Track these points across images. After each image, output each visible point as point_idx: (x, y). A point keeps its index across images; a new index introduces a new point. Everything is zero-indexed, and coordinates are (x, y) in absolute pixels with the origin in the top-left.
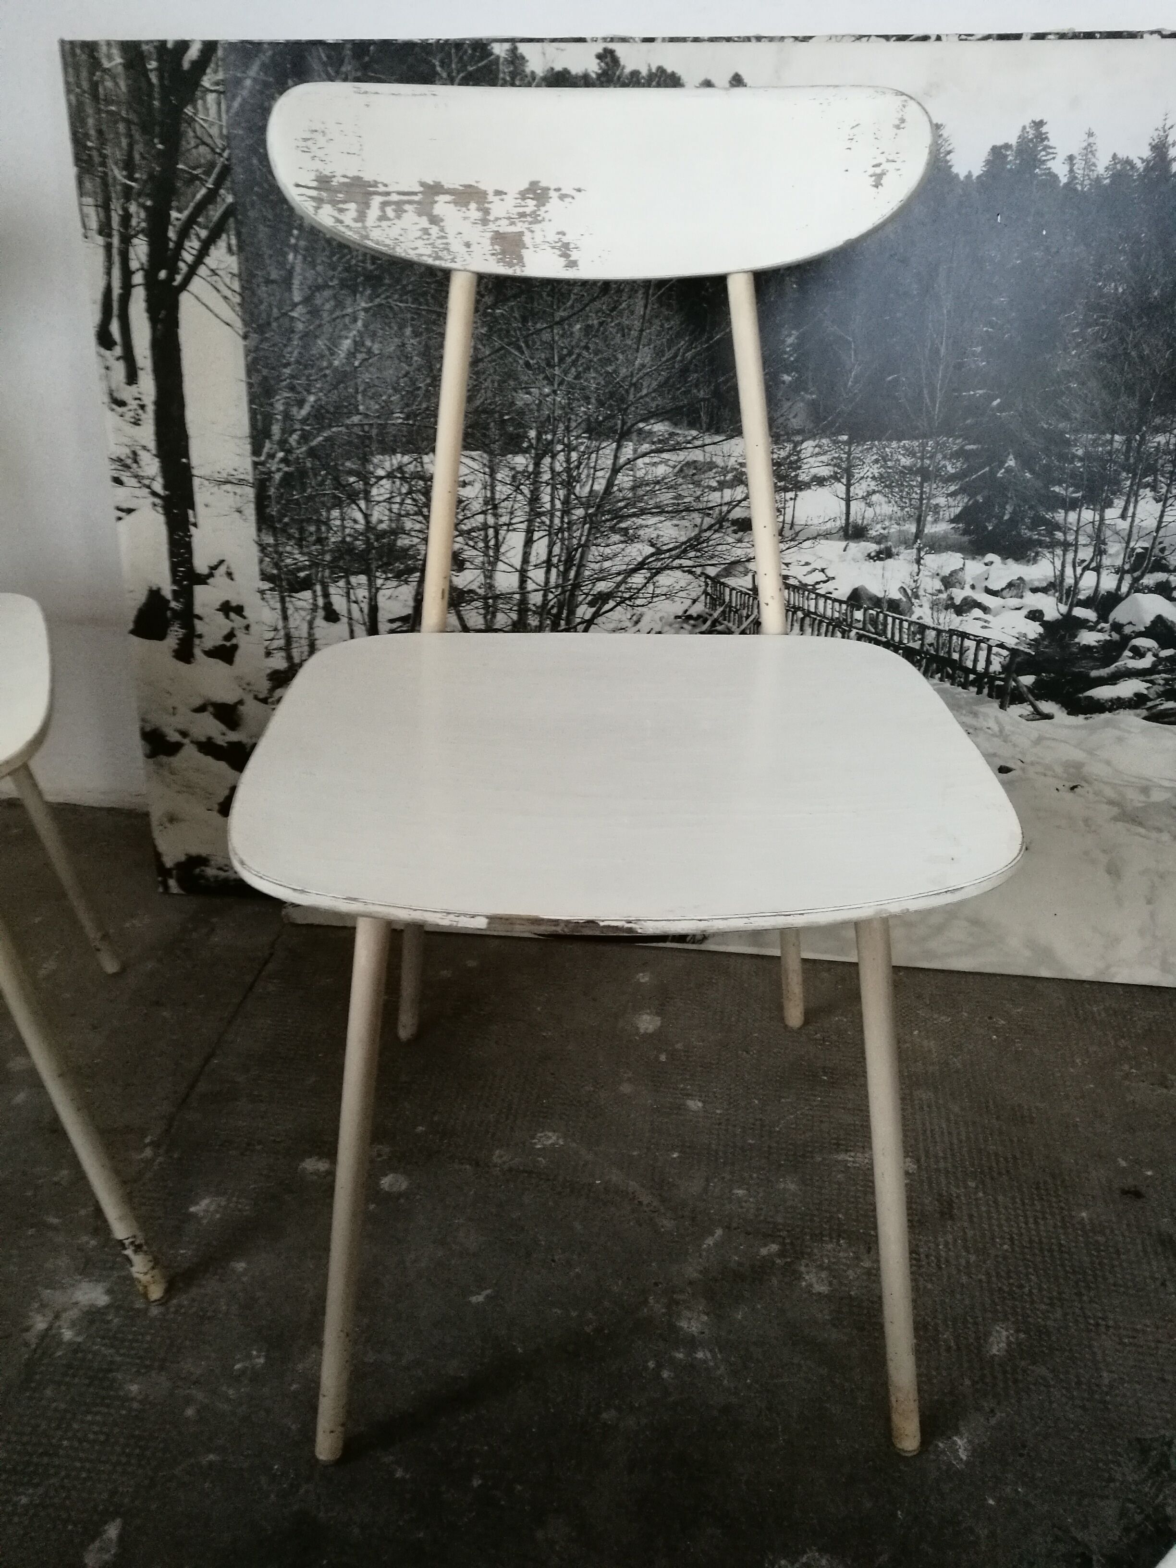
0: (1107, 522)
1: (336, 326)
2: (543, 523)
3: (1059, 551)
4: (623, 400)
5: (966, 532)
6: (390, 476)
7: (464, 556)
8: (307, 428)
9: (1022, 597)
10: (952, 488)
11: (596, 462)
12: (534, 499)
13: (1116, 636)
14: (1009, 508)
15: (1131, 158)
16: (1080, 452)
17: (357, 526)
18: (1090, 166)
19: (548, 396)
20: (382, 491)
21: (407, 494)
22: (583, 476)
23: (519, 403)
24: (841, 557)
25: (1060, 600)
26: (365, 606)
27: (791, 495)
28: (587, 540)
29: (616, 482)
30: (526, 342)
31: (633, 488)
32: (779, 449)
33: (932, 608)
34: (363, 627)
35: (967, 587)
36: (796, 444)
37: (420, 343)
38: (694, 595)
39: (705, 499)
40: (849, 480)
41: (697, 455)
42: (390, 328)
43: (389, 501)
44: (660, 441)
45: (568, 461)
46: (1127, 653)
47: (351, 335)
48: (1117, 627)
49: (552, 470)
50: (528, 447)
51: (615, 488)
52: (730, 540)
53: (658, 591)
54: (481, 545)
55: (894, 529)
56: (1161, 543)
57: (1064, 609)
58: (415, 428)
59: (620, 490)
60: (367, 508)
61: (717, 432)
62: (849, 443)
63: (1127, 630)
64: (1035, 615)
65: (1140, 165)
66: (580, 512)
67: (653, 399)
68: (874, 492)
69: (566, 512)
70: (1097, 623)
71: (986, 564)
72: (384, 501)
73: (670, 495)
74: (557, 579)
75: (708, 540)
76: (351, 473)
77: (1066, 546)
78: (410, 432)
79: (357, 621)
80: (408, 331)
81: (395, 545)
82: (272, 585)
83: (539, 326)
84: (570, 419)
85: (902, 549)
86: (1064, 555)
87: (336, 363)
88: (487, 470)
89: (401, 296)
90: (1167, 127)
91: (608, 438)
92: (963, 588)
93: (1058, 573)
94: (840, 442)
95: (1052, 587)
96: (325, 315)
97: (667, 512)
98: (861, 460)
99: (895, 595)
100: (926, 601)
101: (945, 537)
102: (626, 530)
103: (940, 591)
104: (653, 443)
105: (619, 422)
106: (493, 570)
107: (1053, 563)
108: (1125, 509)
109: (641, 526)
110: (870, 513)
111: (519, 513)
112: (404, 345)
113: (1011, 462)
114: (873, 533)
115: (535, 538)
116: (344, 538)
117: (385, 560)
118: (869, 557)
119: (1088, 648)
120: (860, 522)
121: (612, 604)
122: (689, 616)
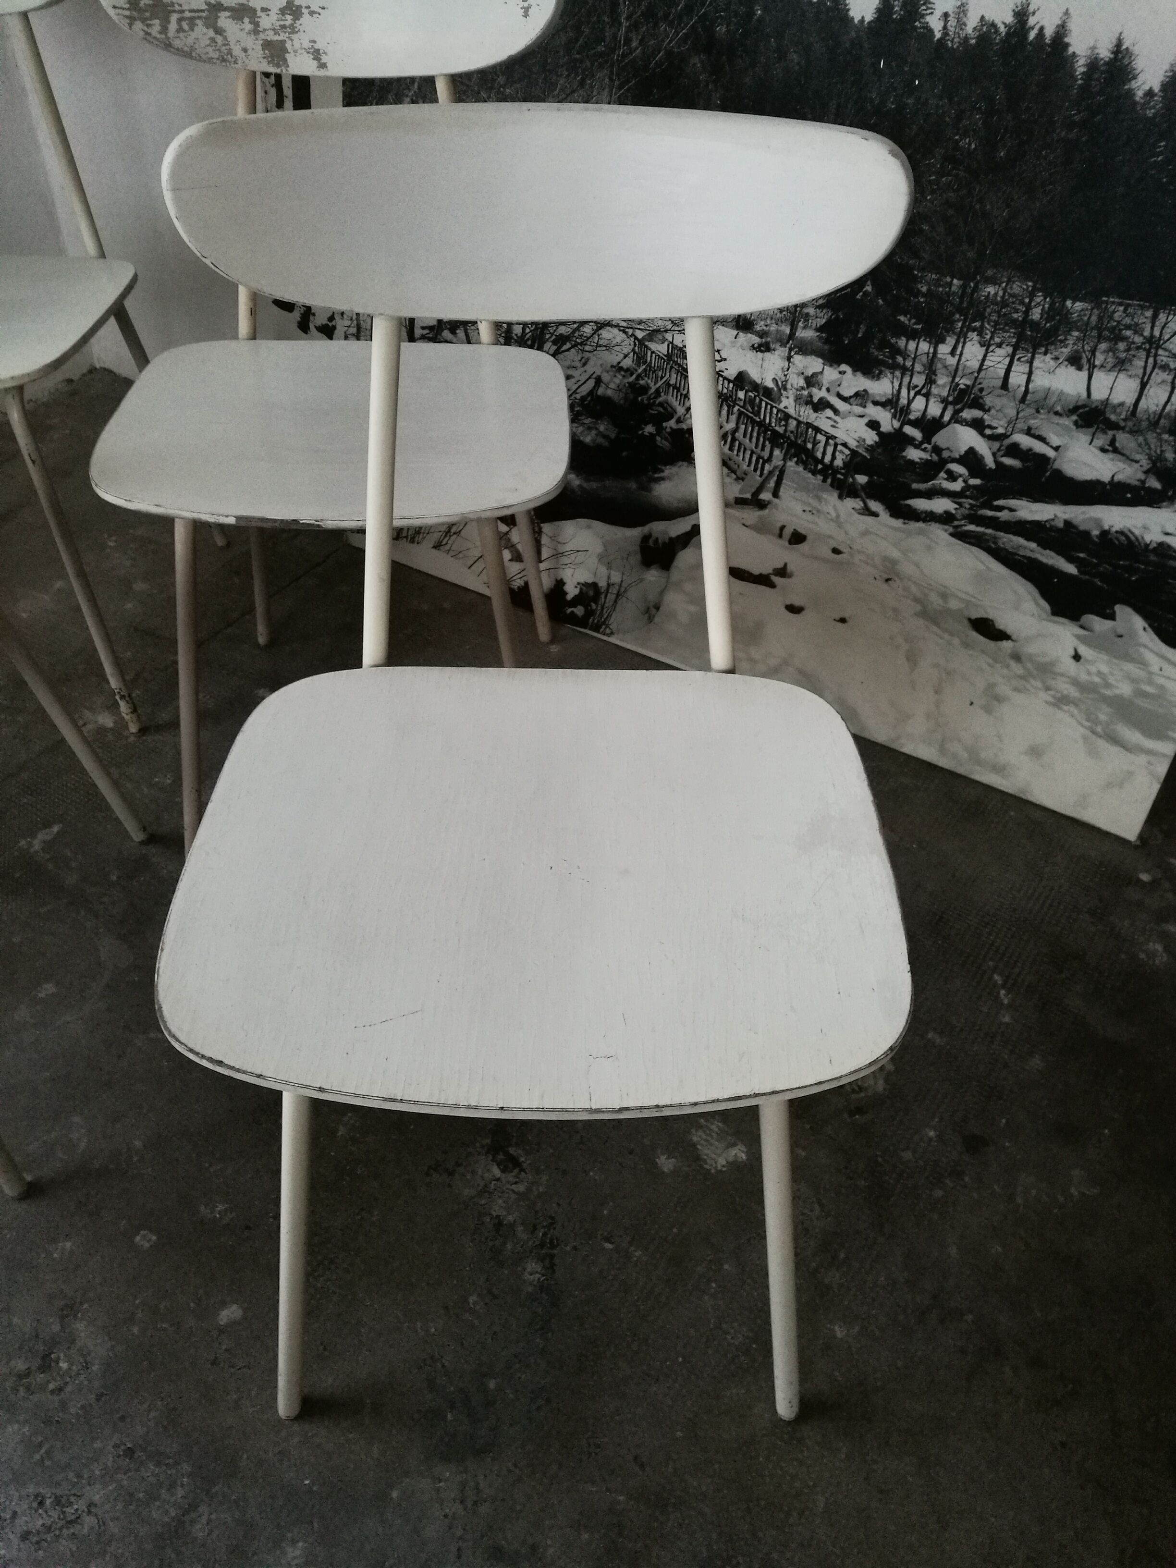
0: (939, 356)
3: (898, 373)
5: (827, 341)
9: (865, 407)
10: (820, 302)
13: (935, 458)
14: (863, 328)
15: (996, 21)
16: (924, 289)
18: (961, 25)
24: (732, 342)
25: (894, 416)
33: (795, 401)
35: (824, 389)
38: (625, 351)
46: (943, 475)
48: (937, 450)
53: (601, 342)
55: (773, 328)
56: (980, 384)
57: (896, 424)
63: (945, 454)
64: (873, 425)
65: (1003, 29)
70: (922, 443)
71: (840, 373)
77: (904, 370)
85: (778, 346)
86: (902, 378)
92: (820, 389)
93: (895, 392)
95: (890, 403)
99: (770, 384)
100: (791, 394)
101: (811, 342)
103: (803, 388)
107: (892, 383)
108: (954, 348)
113: (867, 288)
114: (757, 328)
118: (753, 347)
119: (912, 463)
120: (747, 317)
121: (568, 345)
122: (621, 369)
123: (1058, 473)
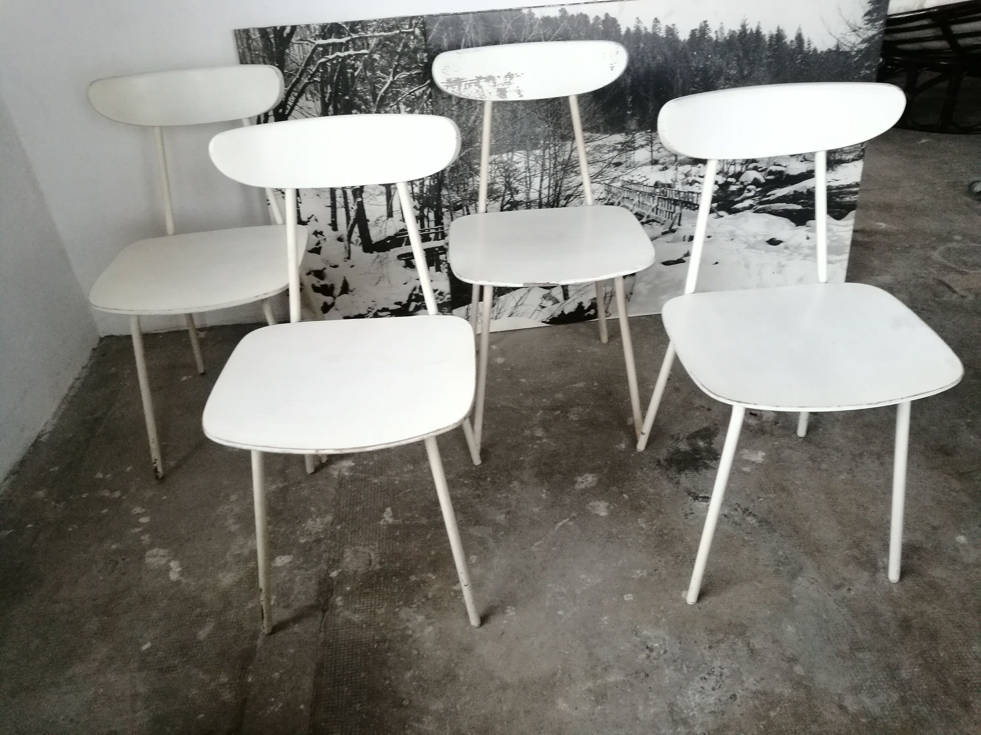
1: (469, 112)
2: (547, 173)
7: (518, 189)
11: (565, 149)
12: (543, 165)
13: (742, 186)
15: (735, 30)
18: (722, 34)
19: (547, 128)
21: (496, 169)
22: (561, 155)
23: (537, 132)
24: (650, 171)
25: (723, 177)
27: (632, 152)
28: (563, 177)
29: (572, 155)
30: (538, 111)
32: (627, 137)
33: (682, 185)
35: (693, 176)
36: (634, 134)
38: (601, 191)
39: (604, 157)
40: (652, 145)
41: (600, 143)
45: (555, 150)
46: (746, 191)
47: (475, 114)
48: (742, 183)
49: (549, 153)
52: (613, 170)
55: (668, 159)
57: (725, 179)
61: (606, 134)
62: (650, 132)
63: (745, 184)
64: (716, 183)
66: (560, 167)
69: (555, 168)
70: (735, 182)
71: (698, 167)
73: (592, 157)
74: (552, 192)
75: (606, 171)
78: (497, 146)
81: (493, 188)
82: (447, 210)
83: (542, 105)
84: (555, 135)
85: (670, 166)
87: (469, 125)
88: (526, 156)
91: (568, 140)
92: (691, 177)
93: (722, 167)
94: (647, 132)
95: (720, 172)
98: (655, 138)
99: (670, 182)
100: (680, 183)
103: (684, 179)
105: (572, 135)
106: (529, 192)
110: (659, 155)
111: (538, 170)
112: (494, 116)
115: (544, 178)
116: (473, 188)
117: (489, 194)
118: (660, 170)
119: (733, 191)
120: (656, 159)
121: (572, 198)
122: (600, 199)
123: (788, 175)
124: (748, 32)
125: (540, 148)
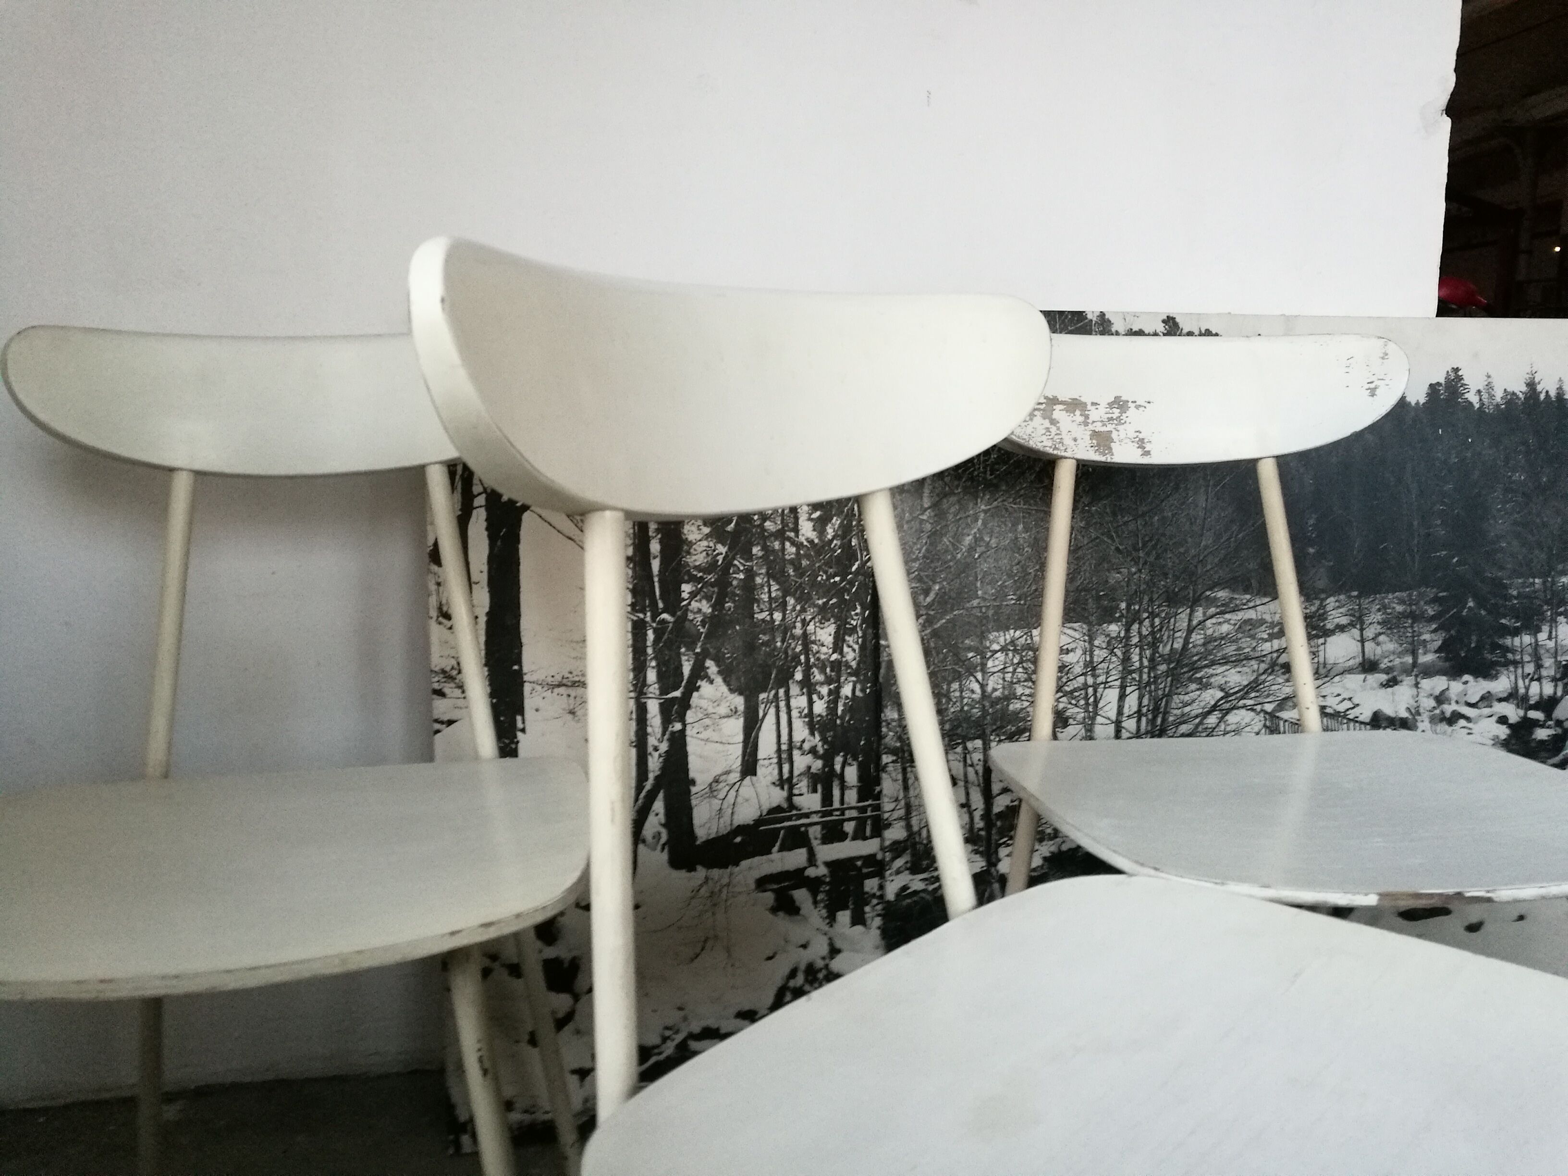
0: (1540, 643)
1: (959, 526)
2: (1134, 679)
3: (1512, 669)
4: (1193, 574)
5: (1446, 659)
6: (1004, 649)
7: (1068, 714)
8: (932, 613)
9: (1491, 707)
10: (1434, 626)
11: (1174, 625)
12: (1126, 660)
13: (1559, 731)
15: (1515, 391)
16: (1515, 593)
17: (974, 696)
18: (1491, 396)
19: (1135, 574)
20: (997, 662)
21: (1018, 663)
22: (1165, 638)
23: (1112, 581)
24: (1361, 686)
25: (1518, 706)
26: (980, 769)
27: (1321, 641)
28: (1170, 691)
29: (1191, 640)
30: (1116, 532)
31: (1204, 644)
32: (1311, 605)
33: (1430, 722)
34: (978, 789)
35: (1453, 702)
36: (1323, 600)
37: (1030, 536)
38: (1256, 729)
39: (1259, 649)
40: (1362, 626)
41: (1251, 614)
42: (1006, 525)
43: (1003, 671)
44: (1223, 605)
45: (1152, 625)
47: (973, 532)
48: (1559, 723)
49: (1140, 633)
50: (1119, 617)
51: (1191, 645)
52: (1280, 680)
53: (1228, 729)
54: (1082, 702)
55: (1397, 661)
57: (1521, 713)
58: (1026, 606)
59: (1194, 647)
60: (983, 680)
61: (1265, 595)
62: (1358, 597)
64: (1503, 720)
65: (1521, 395)
66: (1163, 668)
67: (1216, 572)
68: (1380, 634)
69: (1153, 667)
70: (1545, 721)
71: (1464, 683)
72: (998, 672)
73: (1233, 648)
74: (1147, 726)
75: (1264, 682)
76: (970, 649)
77: (1515, 663)
78: (1021, 611)
79: (973, 783)
80: (1021, 527)
81: (1008, 709)
82: (894, 758)
83: (1126, 519)
84: (1152, 592)
85: (1404, 677)
86: (1515, 671)
87: (959, 556)
88: (1087, 638)
89: (1015, 499)
90: (1534, 372)
91: (1183, 605)
92: (1450, 704)
93: (1513, 685)
94: (1352, 597)
95: (1511, 696)
96: (951, 517)
97: (1232, 662)
98: (1368, 610)
99: (1404, 714)
100: (1425, 717)
101: (1433, 665)
102: (1201, 678)
103: (1434, 708)
104: (1218, 607)
105: (1191, 592)
106: (1093, 724)
107: (1509, 678)
108: (1551, 632)
109: (1212, 675)
110: (1379, 651)
111: (1113, 672)
112: (1016, 538)
113: (1471, 604)
114: (1383, 666)
115: (1128, 692)
116: (963, 708)
117: (999, 723)
118: (1382, 685)
119: (1542, 742)
120: (1372, 658)
124: (1542, 397)
125: (1118, 620)
